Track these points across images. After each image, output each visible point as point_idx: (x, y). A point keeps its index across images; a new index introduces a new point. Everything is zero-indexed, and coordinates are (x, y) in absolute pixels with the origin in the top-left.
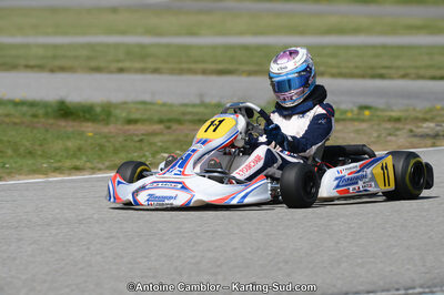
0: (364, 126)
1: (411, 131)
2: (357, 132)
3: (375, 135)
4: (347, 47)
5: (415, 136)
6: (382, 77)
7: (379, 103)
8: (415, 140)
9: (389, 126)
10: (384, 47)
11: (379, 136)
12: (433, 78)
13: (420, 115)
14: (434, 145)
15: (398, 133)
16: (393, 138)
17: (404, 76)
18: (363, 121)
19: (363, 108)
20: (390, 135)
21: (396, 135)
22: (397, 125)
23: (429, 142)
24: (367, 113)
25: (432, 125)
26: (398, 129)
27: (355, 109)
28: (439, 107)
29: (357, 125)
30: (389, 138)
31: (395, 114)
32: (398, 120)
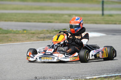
0: (24, 35)
1: (37, 36)
2: (23, 37)
3: (27, 37)
4: (19, 14)
5: (39, 38)
6: (29, 22)
7: (28, 29)
8: (38, 39)
9: (31, 35)
10: (29, 14)
11: (29, 38)
12: (43, 22)
13: (40, 32)
14: (43, 40)
15: (34, 37)
16: (32, 38)
17: (35, 22)
18: (24, 34)
19: (24, 30)
20: (31, 37)
22: (34, 35)
23: (42, 39)
24: (25, 31)
25: (43, 35)
26: (34, 36)
27: (22, 31)
28: (45, 30)
29: (23, 35)
30: (31, 38)
31: (33, 32)
32: (34, 33)
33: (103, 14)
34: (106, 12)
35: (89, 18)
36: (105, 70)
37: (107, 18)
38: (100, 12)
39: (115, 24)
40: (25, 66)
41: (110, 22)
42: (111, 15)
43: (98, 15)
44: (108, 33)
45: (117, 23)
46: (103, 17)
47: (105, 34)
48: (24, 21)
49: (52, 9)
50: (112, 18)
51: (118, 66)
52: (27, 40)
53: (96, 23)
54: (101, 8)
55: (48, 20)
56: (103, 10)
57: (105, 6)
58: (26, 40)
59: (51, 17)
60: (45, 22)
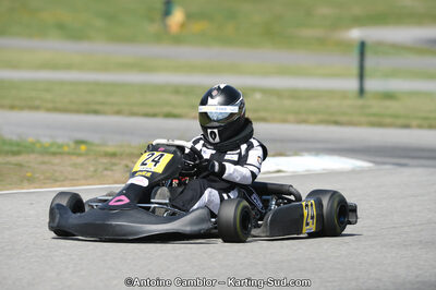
0: (81, 160)
1: (127, 166)
2: (75, 165)
3: (92, 169)
4: (62, 83)
6: (96, 112)
7: (94, 138)
9: (105, 160)
10: (97, 84)
11: (95, 171)
12: (146, 115)
15: (114, 168)
16: (109, 173)
17: (118, 113)
18: (80, 155)
19: (79, 142)
20: (106, 169)
21: (112, 170)
22: (114, 160)
24: (83, 147)
26: (114, 164)
27: (72, 145)
29: (75, 159)
30: (105, 172)
31: (110, 150)
32: (114, 155)
33: (362, 91)
34: (372, 85)
35: (313, 104)
37: (377, 106)
38: (353, 84)
39: (407, 126)
40: (83, 273)
41: (388, 120)
42: (389, 96)
43: (344, 95)
44: (378, 159)
45: (414, 123)
46: (360, 102)
47: (370, 161)
48: (78, 111)
49: (177, 69)
50: (393, 106)
51: (417, 277)
52: (92, 177)
53: (336, 123)
54: (355, 69)
55: (167, 109)
56: (361, 76)
57: (370, 62)
58: (86, 178)
59: (174, 99)
60: (154, 115)
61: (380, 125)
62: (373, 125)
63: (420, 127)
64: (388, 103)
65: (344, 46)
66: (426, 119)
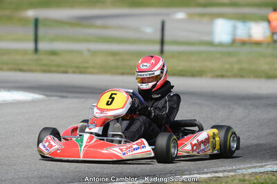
33: (36, 50)
34: (42, 46)
36: (46, 177)
37: (46, 59)
38: (31, 46)
39: (66, 72)
41: (54, 69)
42: (54, 53)
43: (25, 52)
44: (48, 93)
45: (70, 70)
46: (35, 57)
50: (57, 59)
53: (21, 70)
54: (32, 36)
56: (36, 41)
57: (41, 32)
61: (49, 71)
62: (44, 71)
63: (74, 72)
64: (53, 58)
65: (24, 21)
66: (78, 67)
